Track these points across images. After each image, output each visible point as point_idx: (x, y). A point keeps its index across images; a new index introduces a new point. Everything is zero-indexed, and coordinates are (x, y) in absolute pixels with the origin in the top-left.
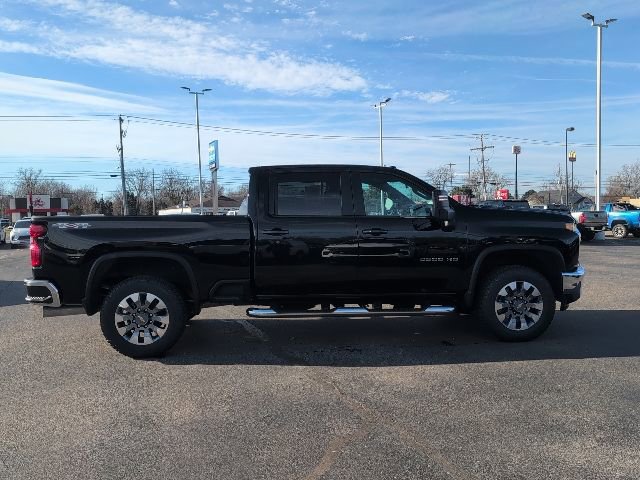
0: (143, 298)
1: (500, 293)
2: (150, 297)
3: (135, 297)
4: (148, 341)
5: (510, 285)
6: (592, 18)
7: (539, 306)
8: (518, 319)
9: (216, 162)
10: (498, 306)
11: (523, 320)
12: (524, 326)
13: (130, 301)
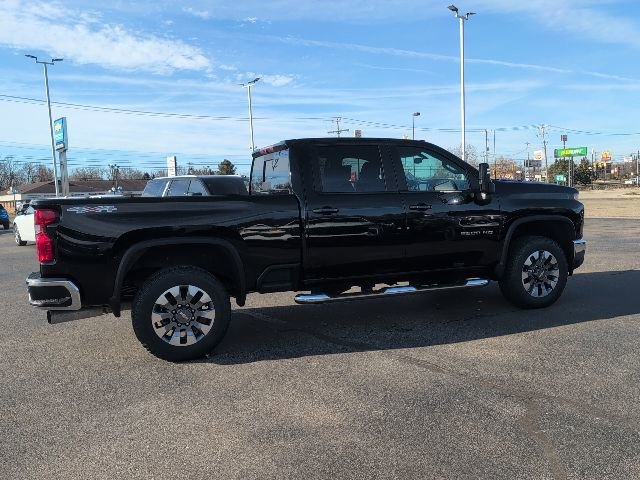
0: (184, 291)
1: (526, 263)
2: (193, 290)
3: (175, 291)
4: (192, 340)
5: (533, 254)
6: (456, 10)
7: (556, 273)
8: (539, 286)
9: (64, 142)
10: (525, 275)
11: (543, 288)
12: (545, 292)
13: (169, 296)
